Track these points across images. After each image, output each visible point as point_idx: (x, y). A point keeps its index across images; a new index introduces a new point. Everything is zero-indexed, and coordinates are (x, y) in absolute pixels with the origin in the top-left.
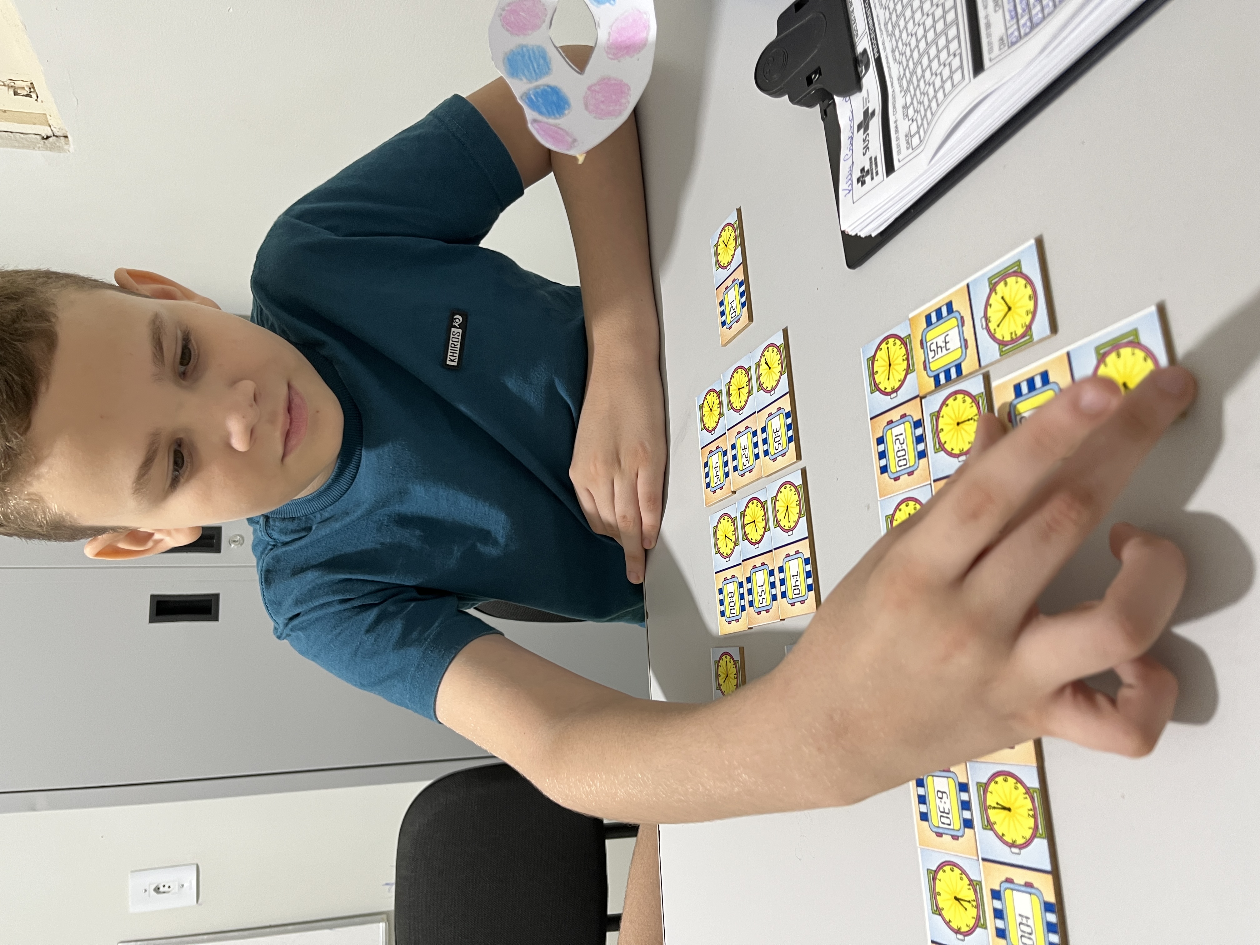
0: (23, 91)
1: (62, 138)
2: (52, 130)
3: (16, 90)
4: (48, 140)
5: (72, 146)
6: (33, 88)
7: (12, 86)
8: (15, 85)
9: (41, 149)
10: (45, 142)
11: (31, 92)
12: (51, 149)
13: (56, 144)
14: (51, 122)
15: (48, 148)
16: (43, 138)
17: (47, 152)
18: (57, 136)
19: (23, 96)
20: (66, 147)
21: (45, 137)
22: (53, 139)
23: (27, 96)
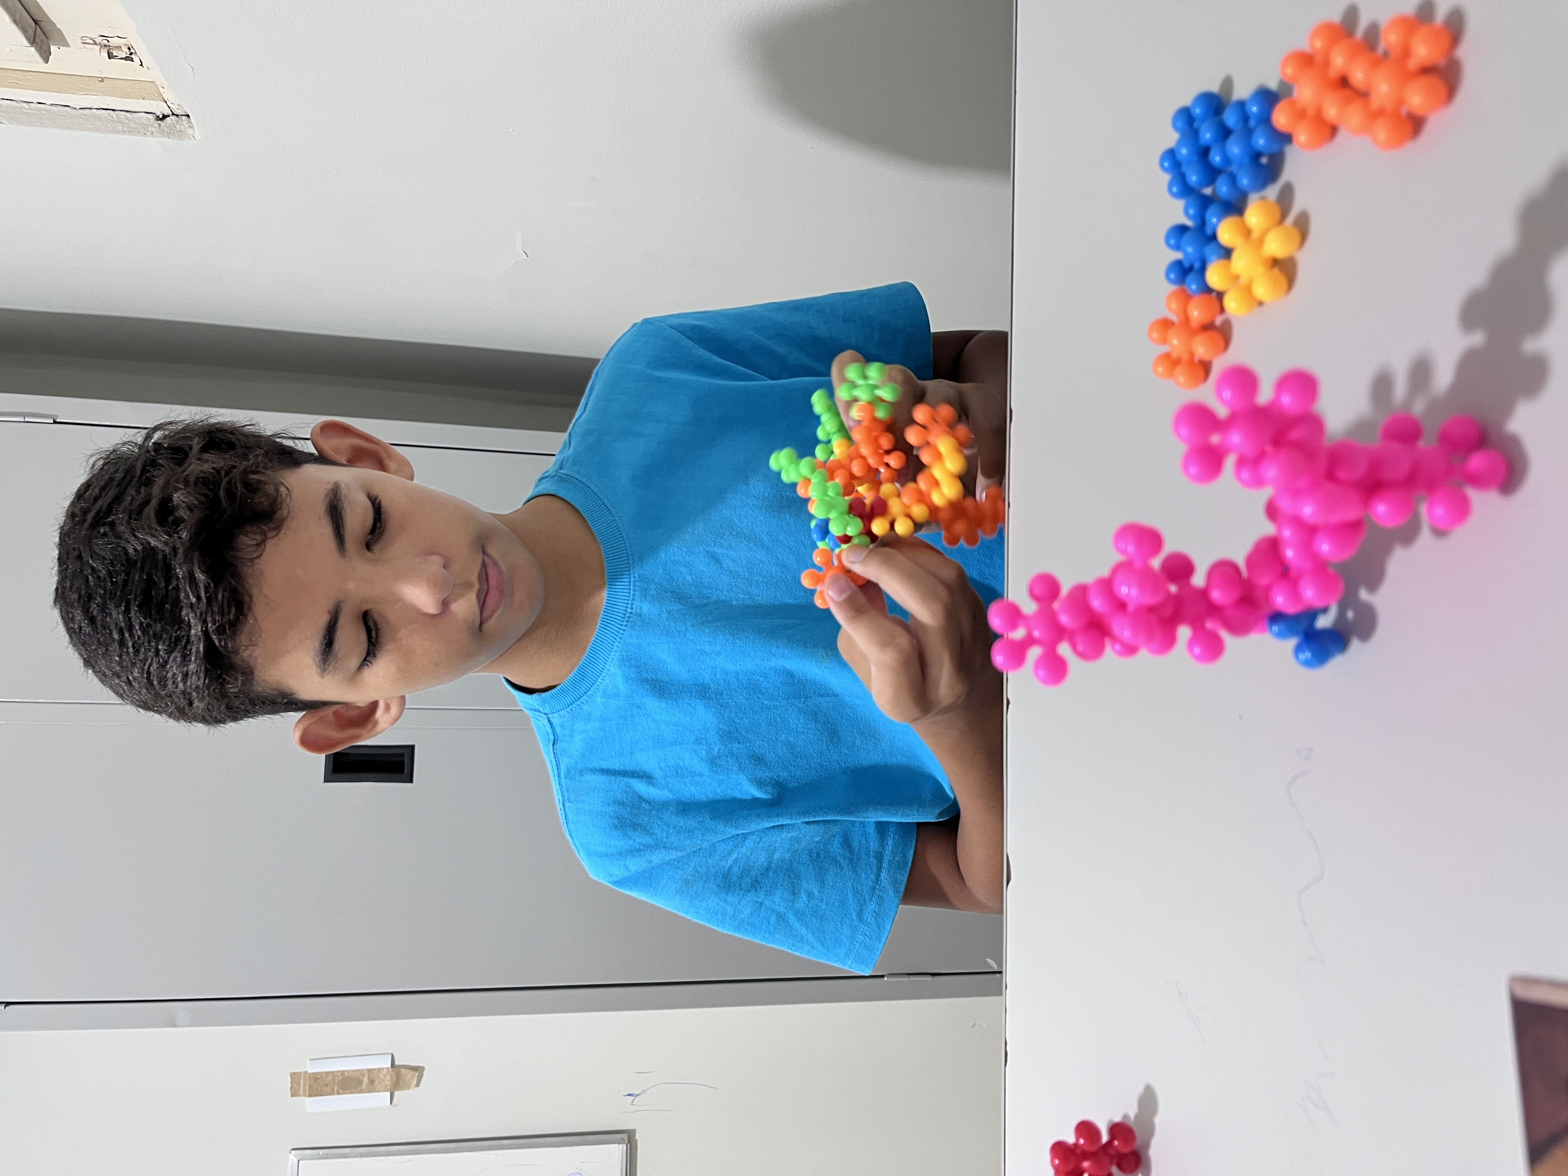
0: (120, 51)
1: (184, 117)
2: (169, 108)
3: (110, 50)
4: (165, 121)
5: (197, 132)
7: (105, 45)
8: (109, 44)
9: (155, 134)
10: (160, 125)
11: (131, 54)
12: (169, 135)
13: (176, 127)
14: (165, 96)
15: (166, 132)
16: (158, 118)
17: (166, 138)
18: (177, 116)
19: (121, 59)
20: (190, 131)
21: (161, 117)
22: (171, 120)
23: (126, 59)
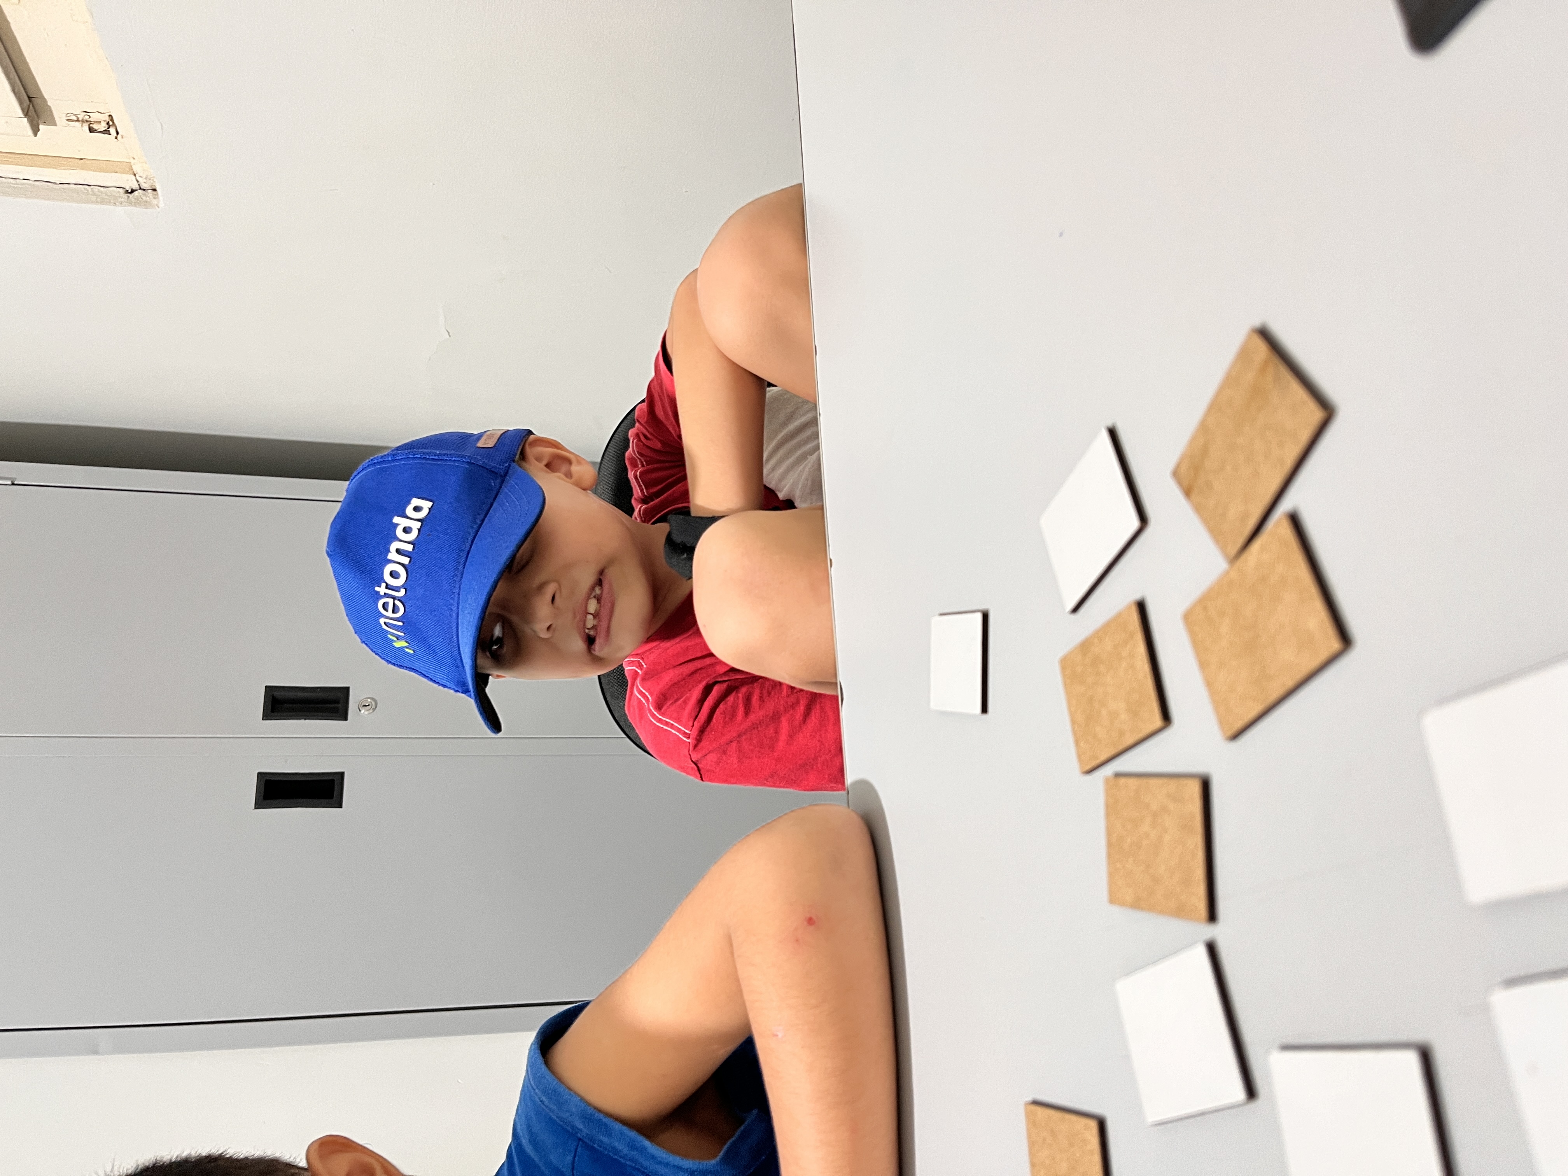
0: (99, 125)
1: (150, 191)
2: (138, 181)
3: (91, 125)
4: (133, 194)
5: (161, 201)
6: (112, 120)
7: (87, 121)
8: (90, 119)
9: (124, 204)
10: (128, 197)
11: (109, 128)
12: (136, 206)
13: (142, 199)
14: (136, 168)
15: (133, 204)
16: (127, 192)
17: (131, 208)
18: (144, 190)
19: (100, 132)
20: (155, 202)
21: (130, 191)
22: (139, 193)
23: (104, 132)
